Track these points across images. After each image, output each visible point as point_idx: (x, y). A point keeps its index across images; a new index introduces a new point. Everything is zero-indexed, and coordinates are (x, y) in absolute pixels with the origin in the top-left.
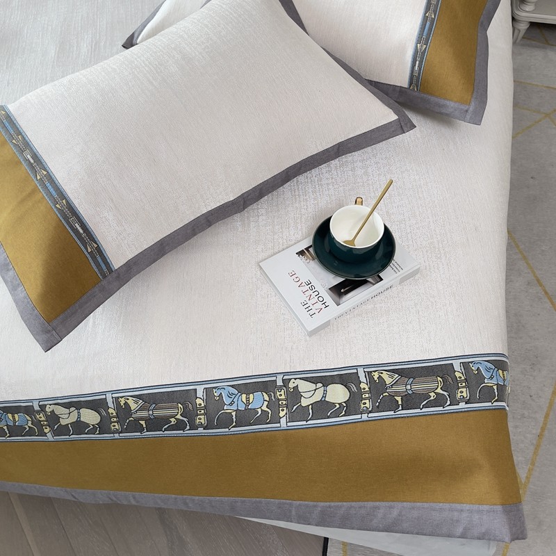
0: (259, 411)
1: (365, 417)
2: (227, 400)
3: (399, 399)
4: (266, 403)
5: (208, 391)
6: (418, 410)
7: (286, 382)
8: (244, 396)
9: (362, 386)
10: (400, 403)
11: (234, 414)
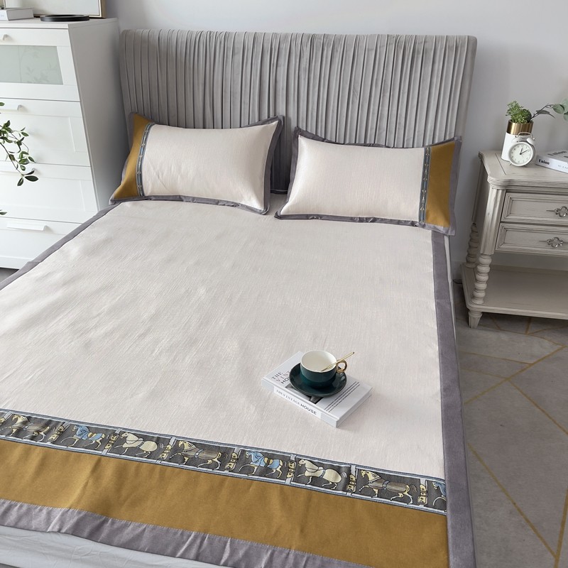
0: (275, 470)
1: (349, 494)
2: (253, 458)
3: (376, 491)
4: (280, 467)
5: (243, 452)
6: (389, 501)
7: (297, 460)
8: (266, 459)
9: (351, 476)
10: (377, 493)
11: (256, 468)
